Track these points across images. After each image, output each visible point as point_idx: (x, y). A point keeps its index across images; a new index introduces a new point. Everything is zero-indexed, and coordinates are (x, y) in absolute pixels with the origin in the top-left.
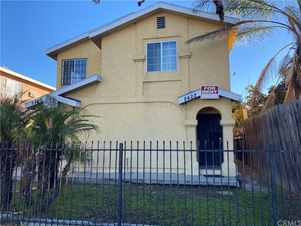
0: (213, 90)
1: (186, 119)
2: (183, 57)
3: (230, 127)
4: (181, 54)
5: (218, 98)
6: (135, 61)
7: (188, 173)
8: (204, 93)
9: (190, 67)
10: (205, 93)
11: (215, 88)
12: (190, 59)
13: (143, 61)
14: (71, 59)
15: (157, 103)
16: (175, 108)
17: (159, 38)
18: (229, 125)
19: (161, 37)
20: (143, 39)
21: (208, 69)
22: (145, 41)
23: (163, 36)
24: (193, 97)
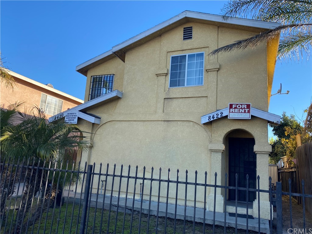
0: (244, 108)
1: (211, 142)
2: (211, 70)
3: (265, 155)
4: (209, 67)
5: (250, 118)
6: (158, 75)
7: (210, 208)
8: (232, 112)
9: (218, 82)
10: (234, 112)
11: (246, 106)
12: (218, 72)
13: (166, 76)
14: (99, 75)
15: (179, 122)
16: (198, 129)
17: (185, 50)
18: (263, 153)
19: (187, 49)
20: (168, 52)
21: (240, 84)
22: (169, 54)
23: (189, 48)
24: (219, 116)
